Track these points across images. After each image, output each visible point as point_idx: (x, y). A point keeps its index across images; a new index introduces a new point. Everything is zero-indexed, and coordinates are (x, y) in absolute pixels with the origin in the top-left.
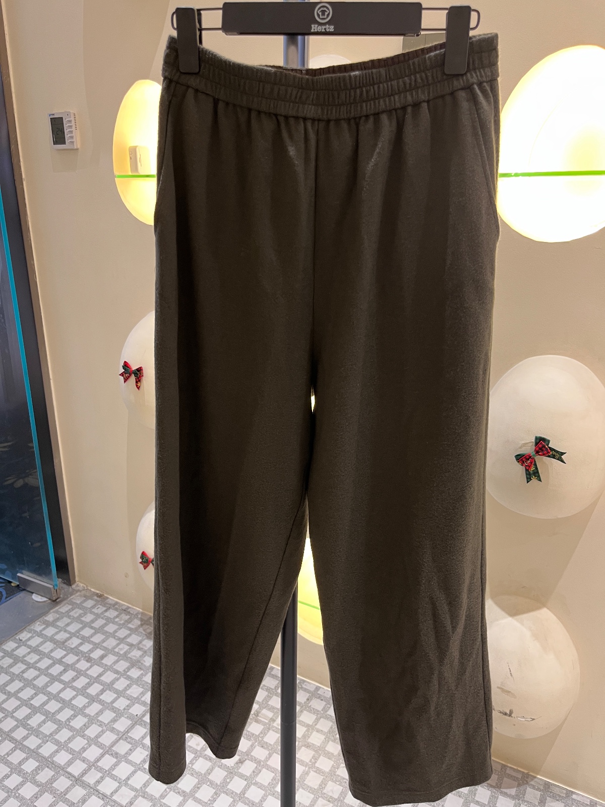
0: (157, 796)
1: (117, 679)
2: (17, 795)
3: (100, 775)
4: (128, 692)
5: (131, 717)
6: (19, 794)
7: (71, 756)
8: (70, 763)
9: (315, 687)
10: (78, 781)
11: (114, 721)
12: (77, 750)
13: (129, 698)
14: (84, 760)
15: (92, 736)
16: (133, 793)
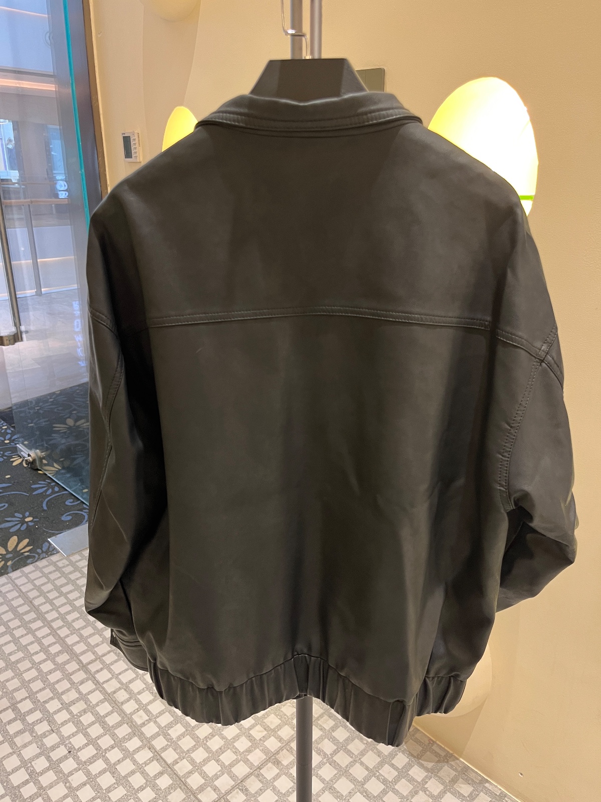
2: (38, 667)
6: (40, 667)
7: (86, 648)
12: (93, 644)
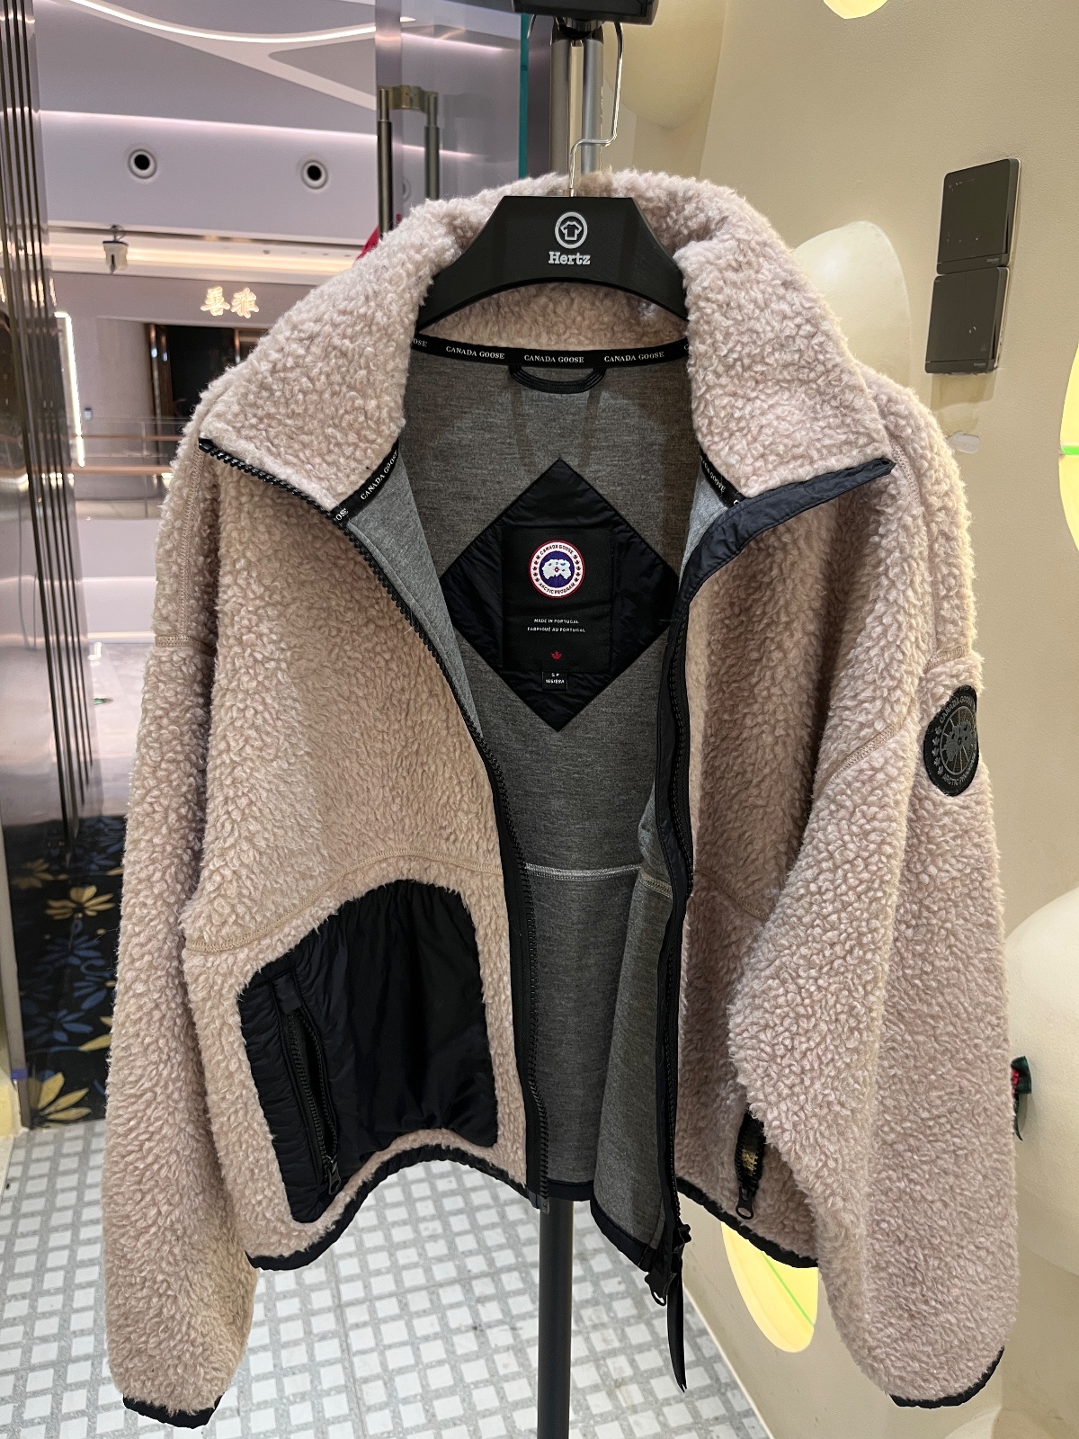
0: (401, 1395)
1: (488, 1207)
3: (366, 1318)
4: (486, 1233)
5: (461, 1269)
8: (351, 1279)
9: (746, 1408)
10: (339, 1307)
11: (440, 1260)
13: (480, 1241)
14: (367, 1287)
15: (402, 1261)
16: (379, 1370)
